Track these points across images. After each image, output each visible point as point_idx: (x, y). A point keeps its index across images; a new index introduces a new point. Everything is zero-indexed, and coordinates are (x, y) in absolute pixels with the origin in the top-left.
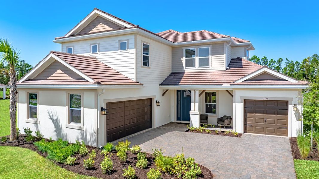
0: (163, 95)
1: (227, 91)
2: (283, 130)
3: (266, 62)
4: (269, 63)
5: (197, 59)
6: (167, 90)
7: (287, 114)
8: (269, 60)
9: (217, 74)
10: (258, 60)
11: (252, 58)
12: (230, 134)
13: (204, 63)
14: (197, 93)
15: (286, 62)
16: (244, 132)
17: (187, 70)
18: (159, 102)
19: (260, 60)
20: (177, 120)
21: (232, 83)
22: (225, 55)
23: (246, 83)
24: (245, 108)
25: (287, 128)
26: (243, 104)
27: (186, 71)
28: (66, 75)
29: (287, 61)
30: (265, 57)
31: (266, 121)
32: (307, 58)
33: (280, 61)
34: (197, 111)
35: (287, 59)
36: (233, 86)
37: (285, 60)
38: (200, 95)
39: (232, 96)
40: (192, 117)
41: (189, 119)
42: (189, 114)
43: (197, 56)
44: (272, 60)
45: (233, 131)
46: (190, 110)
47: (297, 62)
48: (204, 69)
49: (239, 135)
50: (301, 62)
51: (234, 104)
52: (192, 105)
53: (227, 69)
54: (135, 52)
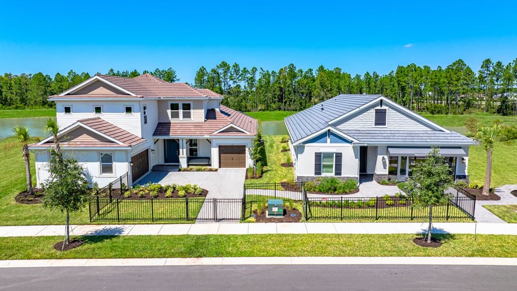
0: (155, 143)
1: (207, 140)
2: (242, 164)
3: (238, 71)
4: (241, 72)
5: (181, 111)
6: (158, 140)
7: (245, 153)
8: (241, 69)
9: (197, 125)
10: (228, 68)
11: (220, 65)
12: (211, 170)
13: (187, 115)
14: (185, 142)
15: (260, 73)
16: (220, 168)
17: (173, 121)
18: (153, 150)
19: (231, 69)
20: (165, 162)
21: (210, 134)
22: (203, 110)
23: (220, 135)
24: (219, 151)
25: (245, 163)
26: (218, 149)
27: (171, 122)
28: (93, 138)
29: (262, 72)
30: (236, 65)
31: (233, 159)
32: (283, 68)
33: (254, 70)
34: (185, 155)
35: (261, 69)
36: (211, 137)
37: (259, 70)
38: (186, 143)
39: (210, 143)
40: (181, 160)
41: (178, 161)
42: (179, 158)
43: (181, 109)
44: (245, 68)
45: (212, 167)
46: (179, 154)
47: (273, 72)
48: (187, 120)
49: (216, 170)
50: (277, 71)
51: (212, 149)
52: (181, 150)
53: (205, 121)
54: (140, 115)
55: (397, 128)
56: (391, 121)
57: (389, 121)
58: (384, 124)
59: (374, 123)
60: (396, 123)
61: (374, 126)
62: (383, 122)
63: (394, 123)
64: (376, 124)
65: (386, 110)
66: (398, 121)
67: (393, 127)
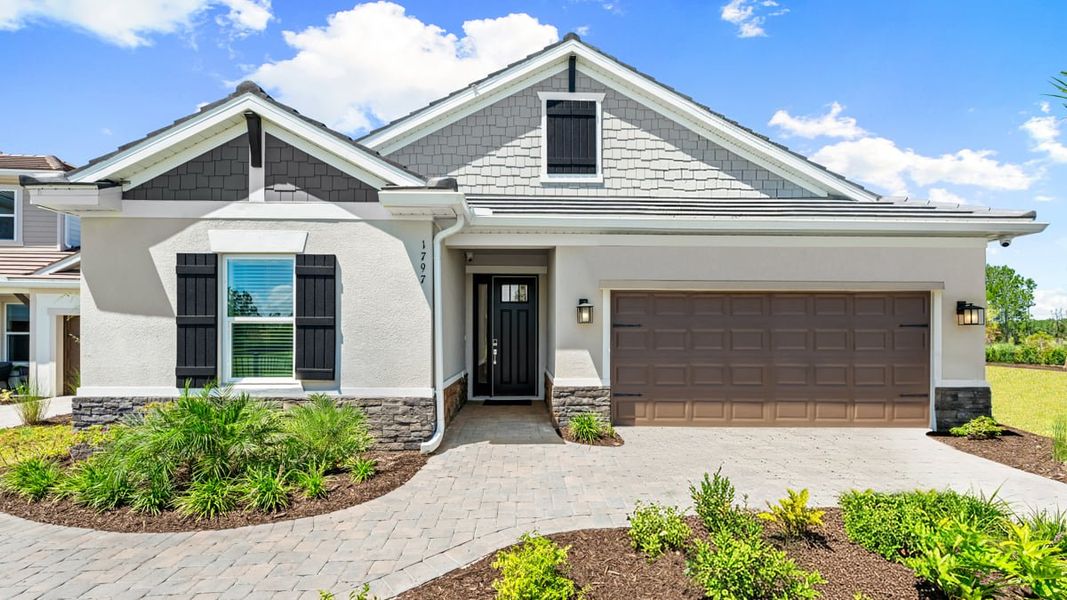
55: (645, 185)
56: (617, 154)
57: (607, 154)
58: (590, 168)
59: (544, 162)
60: (639, 163)
61: (545, 177)
62: (581, 160)
63: (631, 164)
64: (553, 168)
65: (593, 104)
66: (646, 155)
67: (628, 184)
